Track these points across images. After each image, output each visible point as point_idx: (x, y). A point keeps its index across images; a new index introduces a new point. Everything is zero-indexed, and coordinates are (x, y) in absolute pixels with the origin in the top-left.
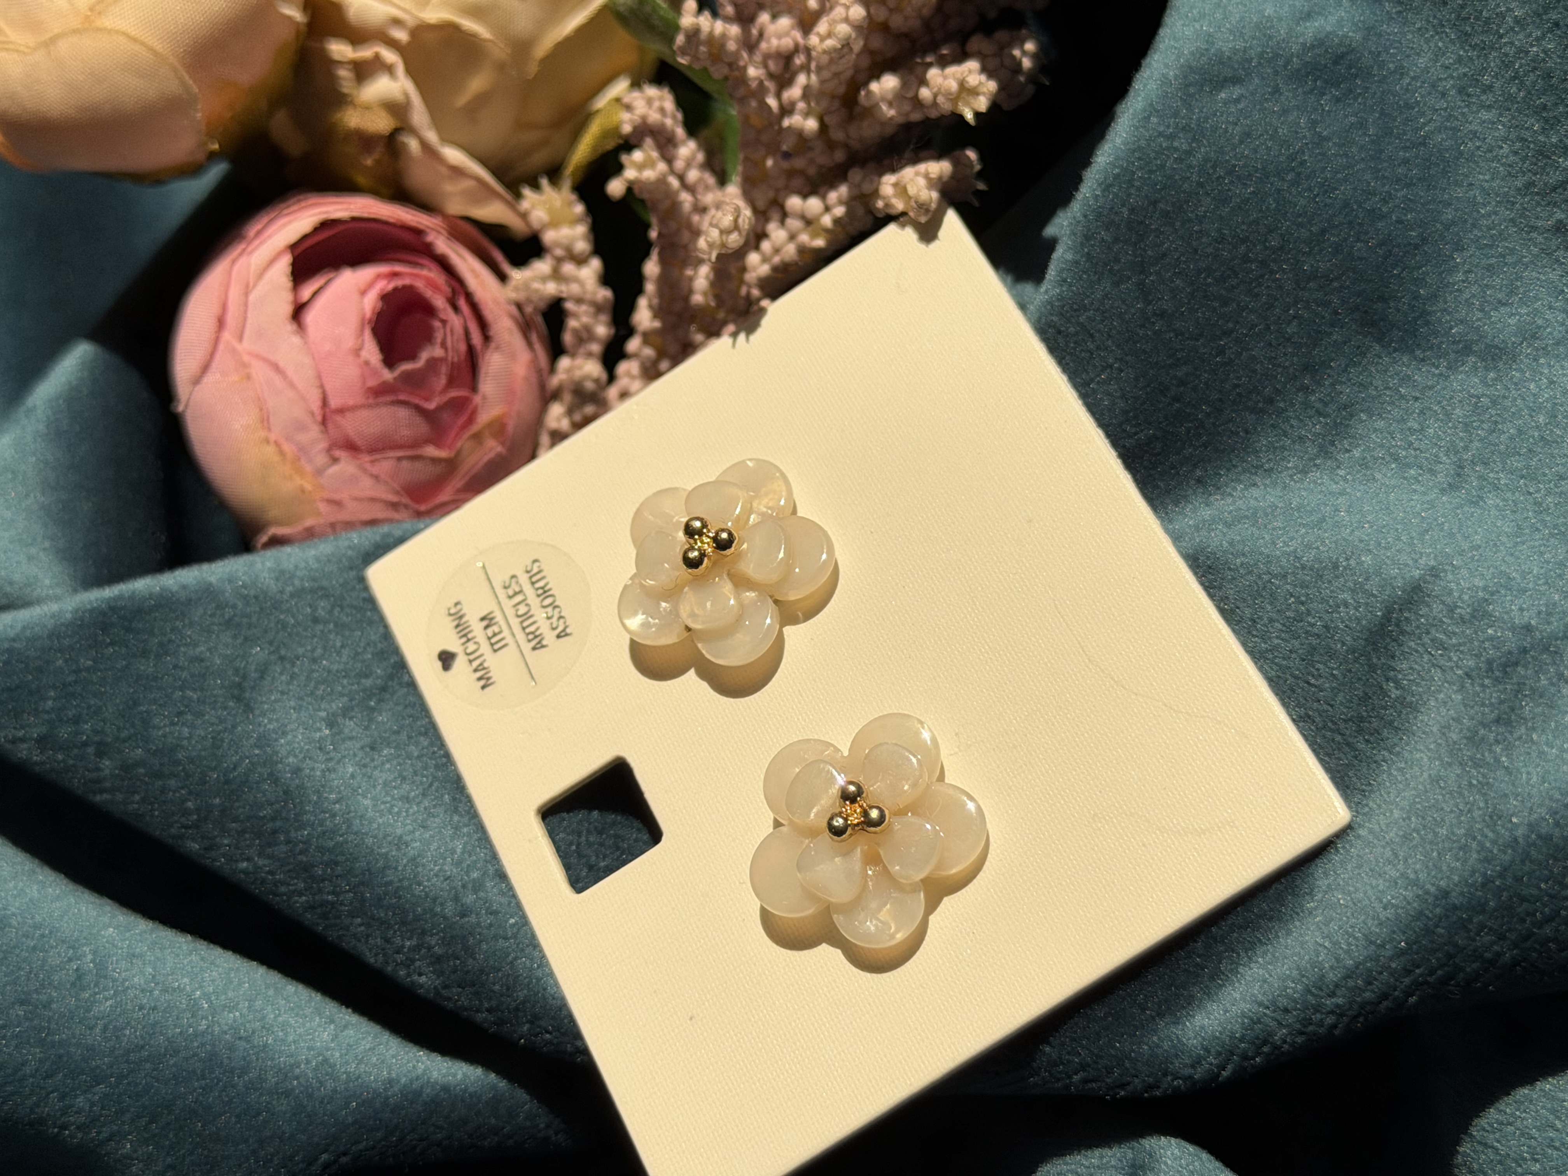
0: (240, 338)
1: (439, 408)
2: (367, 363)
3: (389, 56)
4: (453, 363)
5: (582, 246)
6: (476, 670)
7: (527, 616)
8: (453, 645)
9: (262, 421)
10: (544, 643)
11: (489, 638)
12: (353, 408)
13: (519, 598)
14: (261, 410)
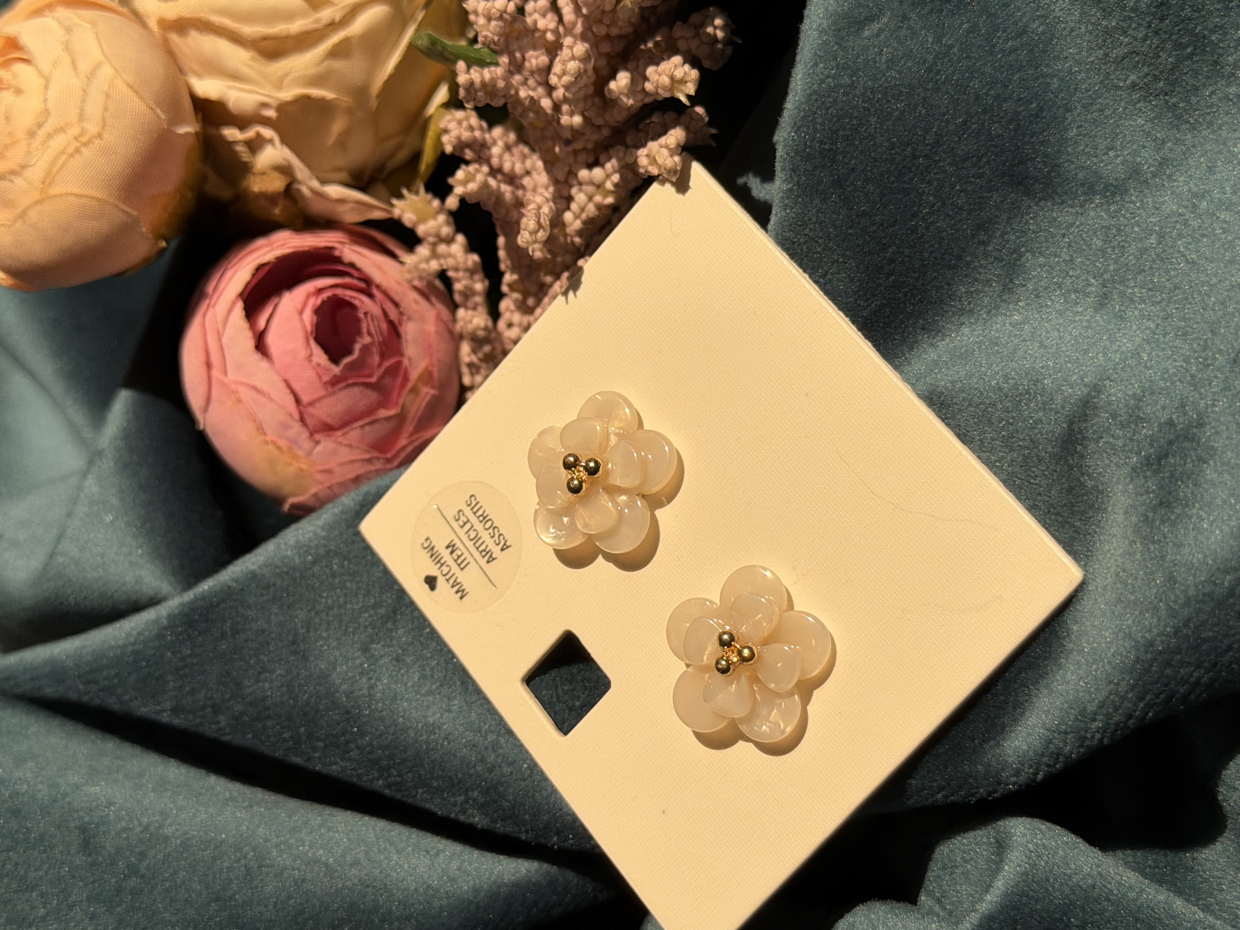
0: (225, 373)
1: (381, 378)
2: (319, 365)
3: (267, 132)
4: (379, 342)
5: (446, 230)
6: (453, 586)
7: (476, 539)
8: (433, 571)
9: (258, 429)
10: (494, 556)
11: (456, 561)
12: (319, 400)
13: (468, 526)
14: (255, 421)
